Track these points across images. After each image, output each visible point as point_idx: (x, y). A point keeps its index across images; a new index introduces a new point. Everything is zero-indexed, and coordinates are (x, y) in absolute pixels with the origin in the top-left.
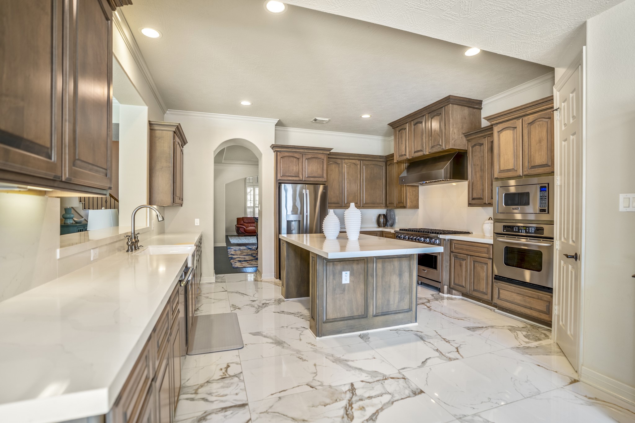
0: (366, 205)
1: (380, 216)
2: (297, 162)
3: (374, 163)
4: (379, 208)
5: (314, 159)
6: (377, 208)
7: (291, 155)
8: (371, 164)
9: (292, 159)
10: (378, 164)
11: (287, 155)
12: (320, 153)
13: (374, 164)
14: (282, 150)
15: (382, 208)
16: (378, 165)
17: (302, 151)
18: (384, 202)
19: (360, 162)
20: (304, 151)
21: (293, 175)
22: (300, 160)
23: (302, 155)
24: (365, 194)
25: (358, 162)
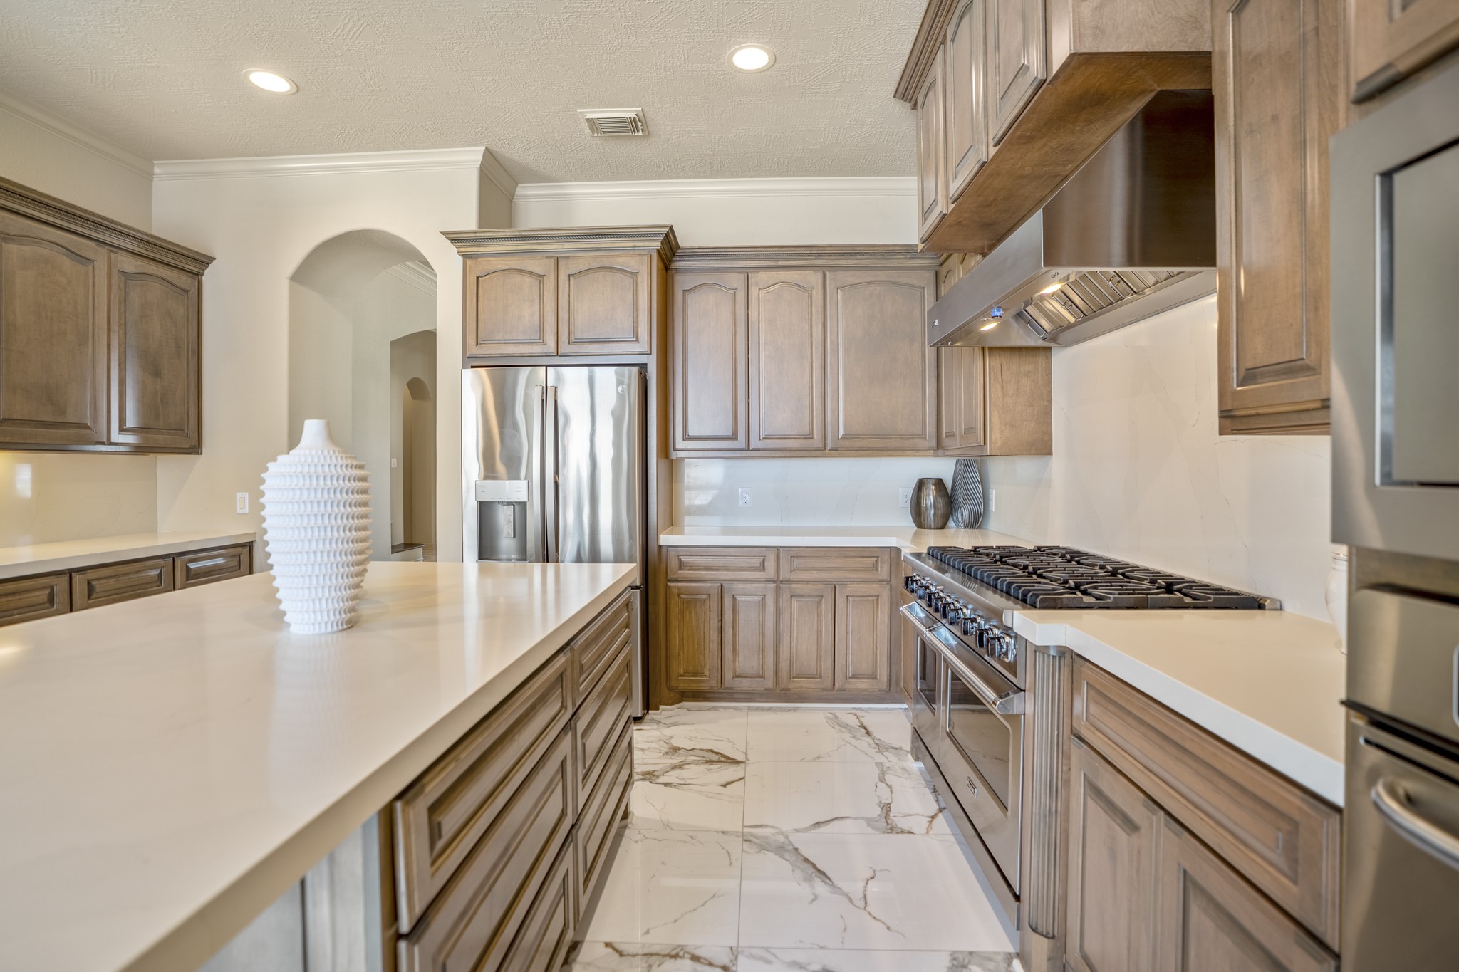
0: (848, 443)
1: (921, 484)
2: (536, 289)
3: (882, 275)
4: (909, 453)
5: (600, 274)
6: (900, 453)
7: (513, 267)
8: (869, 283)
9: (516, 278)
10: (904, 280)
11: (500, 267)
12: (624, 249)
13: (881, 283)
14: (482, 249)
15: (923, 453)
16: (901, 284)
17: (554, 247)
18: (930, 429)
19: (819, 276)
20: (560, 247)
21: (521, 337)
22: (549, 283)
23: (552, 262)
24: (845, 402)
25: (814, 278)
